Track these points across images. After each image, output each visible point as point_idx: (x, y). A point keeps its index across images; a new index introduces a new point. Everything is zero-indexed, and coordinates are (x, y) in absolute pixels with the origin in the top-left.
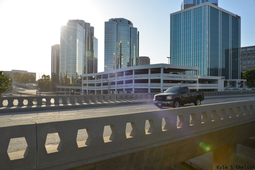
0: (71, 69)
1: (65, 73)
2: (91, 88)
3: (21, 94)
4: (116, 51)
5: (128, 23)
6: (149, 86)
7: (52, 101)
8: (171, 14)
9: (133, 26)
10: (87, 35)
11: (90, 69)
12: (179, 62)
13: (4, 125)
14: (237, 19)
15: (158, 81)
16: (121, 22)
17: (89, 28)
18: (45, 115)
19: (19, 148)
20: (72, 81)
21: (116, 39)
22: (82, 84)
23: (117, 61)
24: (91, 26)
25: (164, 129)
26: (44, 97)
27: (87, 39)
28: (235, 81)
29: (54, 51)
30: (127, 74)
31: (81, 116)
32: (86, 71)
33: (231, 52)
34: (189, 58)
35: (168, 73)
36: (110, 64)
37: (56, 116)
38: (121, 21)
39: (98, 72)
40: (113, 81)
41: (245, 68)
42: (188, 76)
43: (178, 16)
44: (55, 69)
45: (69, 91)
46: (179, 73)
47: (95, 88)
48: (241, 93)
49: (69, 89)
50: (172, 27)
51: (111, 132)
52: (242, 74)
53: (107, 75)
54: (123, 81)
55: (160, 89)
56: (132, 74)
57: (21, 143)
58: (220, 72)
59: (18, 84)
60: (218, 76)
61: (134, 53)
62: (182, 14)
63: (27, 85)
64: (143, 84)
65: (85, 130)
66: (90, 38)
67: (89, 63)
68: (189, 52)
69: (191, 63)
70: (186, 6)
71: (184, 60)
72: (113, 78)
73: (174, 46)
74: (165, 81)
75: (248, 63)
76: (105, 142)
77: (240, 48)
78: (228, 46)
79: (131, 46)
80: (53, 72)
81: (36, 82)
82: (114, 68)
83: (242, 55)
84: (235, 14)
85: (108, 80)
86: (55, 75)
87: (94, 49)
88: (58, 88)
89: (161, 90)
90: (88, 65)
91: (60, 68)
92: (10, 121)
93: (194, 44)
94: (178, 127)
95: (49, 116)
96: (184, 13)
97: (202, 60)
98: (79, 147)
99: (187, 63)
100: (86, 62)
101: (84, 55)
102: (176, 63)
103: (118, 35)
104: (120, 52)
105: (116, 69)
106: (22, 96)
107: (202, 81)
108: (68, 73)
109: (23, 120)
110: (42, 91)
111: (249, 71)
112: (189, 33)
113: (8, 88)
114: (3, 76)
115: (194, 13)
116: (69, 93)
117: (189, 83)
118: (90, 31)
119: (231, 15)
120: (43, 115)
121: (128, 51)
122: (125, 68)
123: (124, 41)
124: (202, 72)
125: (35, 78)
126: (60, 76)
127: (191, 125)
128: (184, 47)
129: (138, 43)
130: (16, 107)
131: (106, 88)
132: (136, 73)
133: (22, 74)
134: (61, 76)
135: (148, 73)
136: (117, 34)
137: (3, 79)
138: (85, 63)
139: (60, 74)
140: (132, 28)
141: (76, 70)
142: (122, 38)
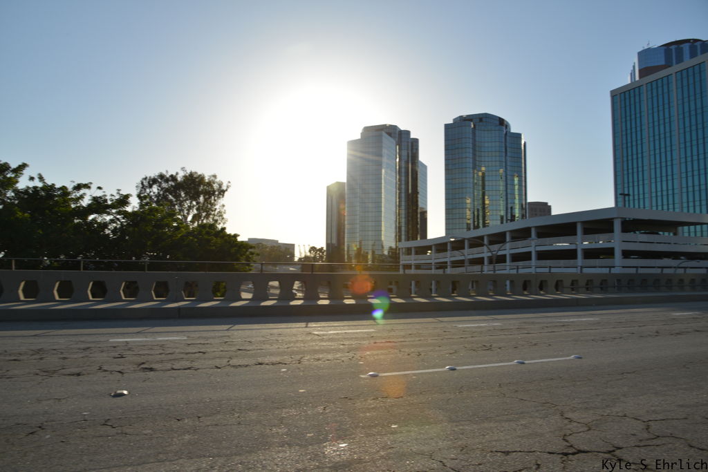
0: (370, 233)
1: (357, 244)
4: (472, 190)
5: (498, 123)
6: (579, 266)
8: (612, 92)
9: (510, 129)
10: (403, 158)
11: (411, 232)
16: (481, 123)
17: (408, 142)
20: (373, 261)
21: (471, 161)
22: (401, 266)
23: (476, 213)
27: (403, 165)
29: (333, 197)
30: (514, 239)
32: (403, 237)
34: (671, 197)
36: (457, 221)
38: (481, 120)
44: (334, 235)
46: (661, 233)
50: (618, 122)
54: (505, 256)
56: (530, 237)
61: (516, 192)
64: (562, 262)
66: (410, 164)
67: (408, 220)
68: (670, 183)
72: (479, 249)
73: (625, 168)
79: (509, 177)
80: (329, 242)
81: (295, 264)
82: (469, 229)
85: (464, 255)
86: (335, 248)
87: (419, 189)
90: (407, 223)
91: (346, 231)
93: (683, 160)
96: (649, 85)
100: (403, 216)
101: (398, 202)
103: (477, 153)
104: (481, 192)
108: (363, 243)
112: (668, 135)
115: (679, 82)
118: (410, 149)
121: (502, 188)
122: (494, 225)
123: (491, 167)
125: (293, 255)
126: (346, 252)
128: (653, 171)
134: (348, 251)
135: (575, 234)
136: (474, 150)
138: (399, 219)
139: (346, 244)
140: (508, 134)
141: (381, 235)
142: (486, 159)
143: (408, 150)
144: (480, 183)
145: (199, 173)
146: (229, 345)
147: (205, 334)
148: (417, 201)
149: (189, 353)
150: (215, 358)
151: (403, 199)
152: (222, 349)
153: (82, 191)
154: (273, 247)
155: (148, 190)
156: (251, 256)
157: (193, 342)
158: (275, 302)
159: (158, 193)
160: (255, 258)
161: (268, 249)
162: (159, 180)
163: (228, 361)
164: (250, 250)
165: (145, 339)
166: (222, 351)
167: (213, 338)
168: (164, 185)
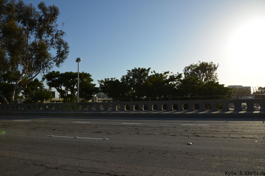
145: (206, 62)
146: (228, 129)
147: (216, 124)
149: (212, 131)
150: (223, 134)
152: (225, 130)
153: (166, 74)
154: (240, 89)
156: (230, 93)
157: (212, 127)
158: (246, 112)
159: (191, 72)
160: (233, 93)
161: (237, 90)
162: (191, 67)
163: (229, 135)
164: (230, 90)
165: (194, 125)
166: (225, 131)
167: (220, 126)
168: (193, 69)
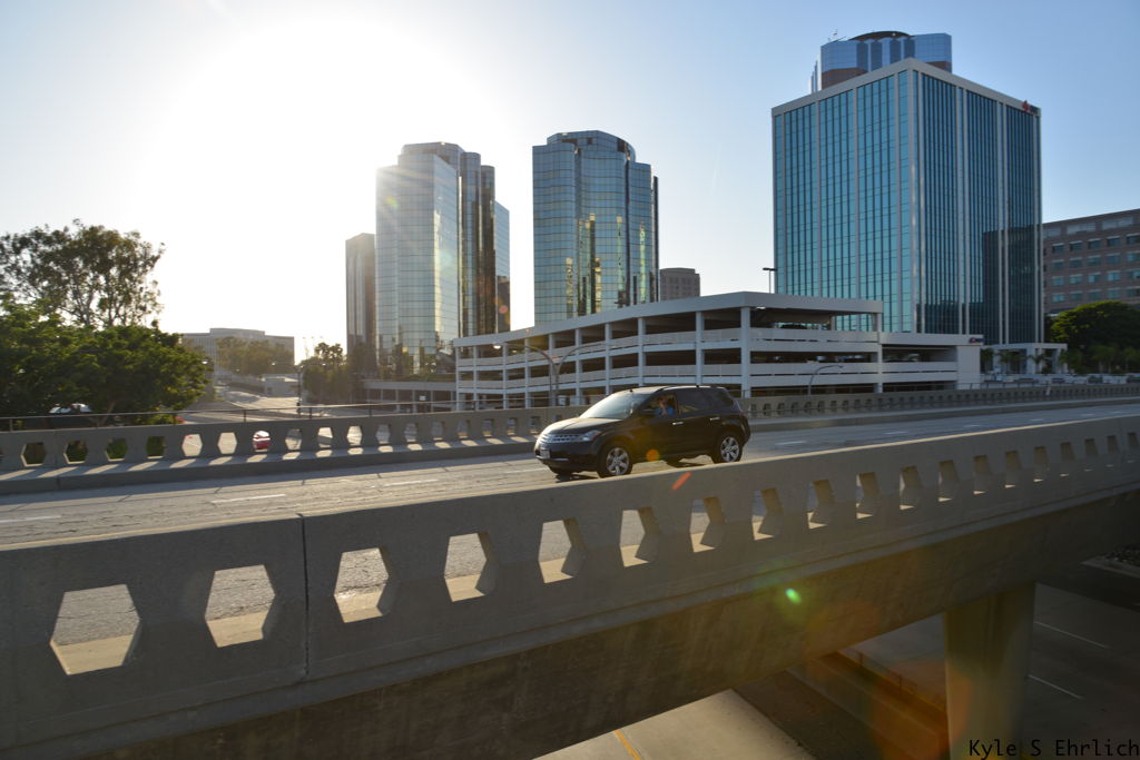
0: (416, 320)
1: (397, 337)
2: (491, 387)
3: (245, 412)
4: (575, 252)
5: (615, 146)
6: (699, 374)
7: (354, 435)
8: (773, 110)
9: (634, 157)
10: (469, 197)
11: (483, 317)
12: (809, 286)
13: (191, 523)
14: (1025, 119)
15: (732, 356)
16: (590, 146)
17: (477, 173)
18: (331, 486)
19: (244, 605)
20: (422, 365)
21: (574, 207)
22: (457, 374)
23: (581, 288)
24: (483, 163)
25: (760, 531)
26: (325, 423)
27: (469, 210)
28: (1024, 351)
29: (356, 257)
30: (616, 335)
31: (456, 487)
32: (470, 326)
33: (1004, 243)
34: (846, 268)
35: (769, 325)
36: (553, 300)
37: (368, 488)
38: (590, 141)
39: (513, 328)
40: (566, 361)
41: (1062, 299)
42: (843, 336)
43: (800, 116)
44: (361, 323)
45: (411, 400)
46: (809, 325)
47: (504, 388)
48: (1048, 393)
49: (409, 392)
50: (781, 155)
51: (568, 545)
52: (1049, 322)
53: (546, 337)
54: (603, 359)
55: (739, 387)
56: (636, 334)
57: (250, 587)
58: (963, 318)
59: (234, 377)
60: (957, 333)
61: (643, 256)
62: (815, 109)
63: (263, 380)
64: (677, 369)
65: (473, 538)
66: (480, 207)
67: (478, 299)
68: (845, 247)
69: (854, 288)
70: (831, 77)
71: (825, 278)
72: (569, 349)
73: (789, 225)
74: (758, 357)
75: (1073, 281)
76: (547, 580)
77: (1039, 226)
78: (995, 219)
79: (631, 232)
80: (353, 333)
81: (296, 368)
82: (570, 312)
83: (1049, 251)
84: (1015, 100)
85: (548, 358)
86: (361, 343)
87: (495, 247)
88: (371, 390)
89: (743, 388)
90: (477, 302)
91: (377, 318)
92: (211, 511)
93: (862, 216)
94: (812, 526)
95: (346, 489)
96: (823, 103)
97: (894, 276)
98: (455, 598)
99: (839, 289)
100: (470, 292)
101: (461, 270)
102: (796, 288)
103: (583, 194)
104: (588, 256)
105: (575, 314)
106: (249, 419)
107: (894, 353)
108: (405, 334)
109: (256, 506)
110: (316, 402)
111: (1075, 310)
112: (845, 178)
113: (199, 394)
114: (181, 350)
115: (861, 102)
116: (410, 406)
117: (846, 361)
118: (480, 183)
119: (1002, 104)
120: (323, 486)
121: (621, 249)
122: (608, 310)
123: (605, 215)
124: (895, 320)
125: (291, 356)
126: (378, 346)
127: (860, 516)
128: (824, 230)
129: (653, 221)
130: (229, 458)
131: (542, 385)
132: (650, 330)
133: (245, 344)
134: (381, 346)
135: (693, 328)
136: (579, 190)
137: (183, 363)
138: (464, 296)
139: (377, 338)
140: (630, 165)
141: (434, 324)
142: (598, 204)
143: (477, 184)
144: (588, 242)
145: (108, 227)
148: (493, 269)
149: (59, 532)
151: (470, 265)
154: (254, 343)
155: (13, 259)
157: (66, 520)
162: (33, 240)
168: (43, 248)
